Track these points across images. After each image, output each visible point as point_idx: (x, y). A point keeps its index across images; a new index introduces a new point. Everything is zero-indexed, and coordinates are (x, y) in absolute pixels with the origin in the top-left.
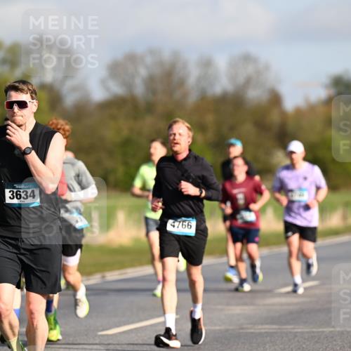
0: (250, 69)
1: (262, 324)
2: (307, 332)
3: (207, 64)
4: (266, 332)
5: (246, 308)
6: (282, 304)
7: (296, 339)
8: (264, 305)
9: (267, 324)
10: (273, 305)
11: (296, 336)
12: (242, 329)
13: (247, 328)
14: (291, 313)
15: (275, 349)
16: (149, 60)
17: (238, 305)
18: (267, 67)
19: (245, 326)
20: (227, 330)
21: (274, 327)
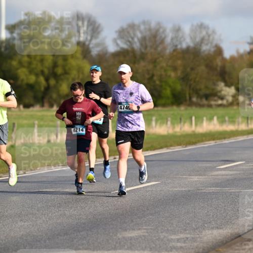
0: (204, 33)
1: (210, 187)
2: (238, 192)
3: (178, 30)
4: (213, 192)
5: (201, 177)
6: (223, 175)
7: (231, 196)
8: (212, 175)
9: (213, 187)
10: (217, 175)
11: (231, 194)
12: (199, 190)
13: (201, 190)
14: (228, 180)
15: (218, 202)
16: (142, 27)
17: (196, 175)
18: (214, 32)
19: (200, 188)
20: (189, 191)
21: (218, 189)
